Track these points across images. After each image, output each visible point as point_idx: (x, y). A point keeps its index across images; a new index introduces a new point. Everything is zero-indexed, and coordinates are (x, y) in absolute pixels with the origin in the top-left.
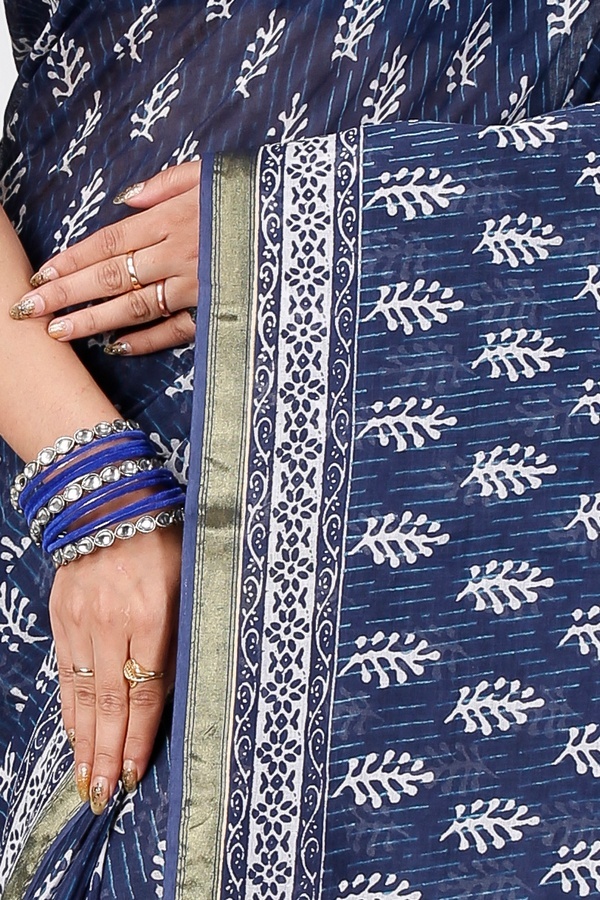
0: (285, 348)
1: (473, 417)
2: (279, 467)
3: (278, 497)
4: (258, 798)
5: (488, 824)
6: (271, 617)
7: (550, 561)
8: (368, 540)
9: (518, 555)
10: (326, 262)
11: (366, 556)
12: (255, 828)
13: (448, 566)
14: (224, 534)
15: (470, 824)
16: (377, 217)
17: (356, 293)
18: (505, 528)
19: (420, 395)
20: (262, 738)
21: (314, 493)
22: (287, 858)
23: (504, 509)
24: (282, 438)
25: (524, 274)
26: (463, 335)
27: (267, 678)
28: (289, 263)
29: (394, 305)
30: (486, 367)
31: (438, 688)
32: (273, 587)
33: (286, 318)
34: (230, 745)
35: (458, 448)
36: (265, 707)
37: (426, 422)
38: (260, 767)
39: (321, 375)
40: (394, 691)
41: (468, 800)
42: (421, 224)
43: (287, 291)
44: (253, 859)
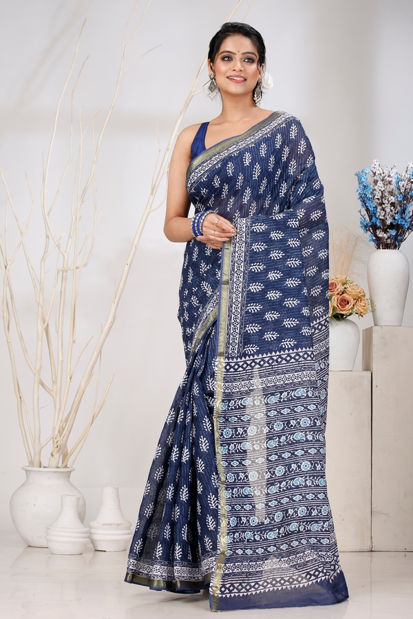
0: (237, 254)
1: (269, 266)
2: (236, 275)
3: (235, 280)
4: (232, 331)
5: (271, 336)
6: (234, 300)
7: (282, 291)
8: (250, 288)
9: (276, 290)
10: (244, 239)
11: (251, 271)
12: (231, 336)
13: (264, 292)
14: (226, 286)
15: (267, 336)
16: (252, 232)
17: (249, 245)
18: (274, 285)
19: (260, 262)
20: (233, 321)
21: (241, 280)
22: (237, 341)
23: (274, 282)
24: (236, 270)
25: (278, 241)
26: (267, 252)
27: (234, 311)
28: (238, 240)
29: (255, 247)
30: (271, 257)
31: (262, 313)
32: (234, 295)
33: (237, 249)
34: (227, 322)
35: (266, 271)
36: (233, 316)
37: (260, 267)
38: (232, 326)
39: (243, 259)
40: (255, 313)
41: (267, 332)
42: (260, 233)
43: (237, 244)
44: (231, 342)
